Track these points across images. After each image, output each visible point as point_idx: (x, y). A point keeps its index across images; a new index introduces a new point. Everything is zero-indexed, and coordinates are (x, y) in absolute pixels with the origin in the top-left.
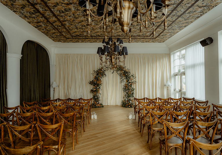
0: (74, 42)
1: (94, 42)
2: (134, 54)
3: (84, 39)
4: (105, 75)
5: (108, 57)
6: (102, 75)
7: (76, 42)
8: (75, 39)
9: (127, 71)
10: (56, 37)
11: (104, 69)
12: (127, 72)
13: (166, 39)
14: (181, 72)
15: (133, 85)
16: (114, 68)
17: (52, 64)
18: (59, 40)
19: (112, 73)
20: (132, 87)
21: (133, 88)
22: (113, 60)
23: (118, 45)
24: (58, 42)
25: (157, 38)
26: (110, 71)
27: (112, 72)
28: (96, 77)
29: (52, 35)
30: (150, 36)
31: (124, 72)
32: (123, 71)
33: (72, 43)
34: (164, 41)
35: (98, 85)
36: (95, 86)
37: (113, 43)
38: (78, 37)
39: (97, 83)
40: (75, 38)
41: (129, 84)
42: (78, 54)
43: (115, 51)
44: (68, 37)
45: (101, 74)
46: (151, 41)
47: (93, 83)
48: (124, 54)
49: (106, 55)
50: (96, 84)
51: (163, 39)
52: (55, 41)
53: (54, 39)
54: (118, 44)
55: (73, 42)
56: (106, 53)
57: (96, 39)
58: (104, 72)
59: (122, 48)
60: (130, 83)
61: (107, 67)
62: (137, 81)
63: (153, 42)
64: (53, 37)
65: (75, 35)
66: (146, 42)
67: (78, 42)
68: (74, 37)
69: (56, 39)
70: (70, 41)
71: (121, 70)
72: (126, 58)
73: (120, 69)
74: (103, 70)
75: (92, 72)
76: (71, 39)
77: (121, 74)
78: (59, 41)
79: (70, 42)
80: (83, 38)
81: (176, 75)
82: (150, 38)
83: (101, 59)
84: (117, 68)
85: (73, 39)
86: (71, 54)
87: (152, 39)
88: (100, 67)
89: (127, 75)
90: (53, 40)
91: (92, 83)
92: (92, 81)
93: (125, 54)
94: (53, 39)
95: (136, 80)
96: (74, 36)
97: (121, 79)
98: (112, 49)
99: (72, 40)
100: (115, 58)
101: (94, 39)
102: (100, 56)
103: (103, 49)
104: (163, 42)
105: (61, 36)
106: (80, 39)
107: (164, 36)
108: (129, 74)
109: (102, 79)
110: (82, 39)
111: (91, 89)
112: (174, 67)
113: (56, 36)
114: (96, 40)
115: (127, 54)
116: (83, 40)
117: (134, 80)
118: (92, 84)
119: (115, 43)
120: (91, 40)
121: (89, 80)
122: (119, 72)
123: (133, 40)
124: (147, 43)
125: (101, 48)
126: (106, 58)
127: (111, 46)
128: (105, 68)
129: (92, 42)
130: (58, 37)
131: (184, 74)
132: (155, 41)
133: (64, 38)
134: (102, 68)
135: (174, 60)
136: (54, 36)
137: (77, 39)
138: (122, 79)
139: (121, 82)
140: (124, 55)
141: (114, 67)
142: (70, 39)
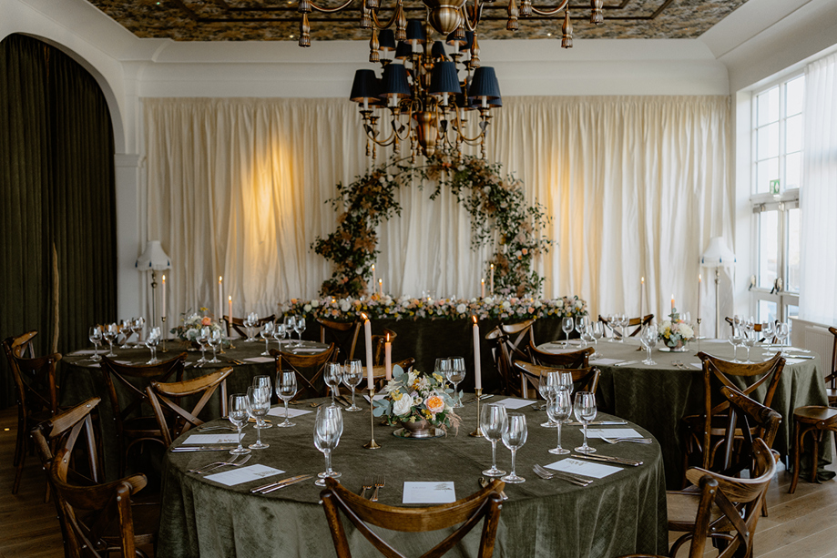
0: (238, 39)
1: (337, 37)
2: (544, 97)
3: (289, 24)
4: (396, 205)
5: (404, 119)
6: (379, 209)
7: (247, 38)
8: (241, 24)
9: (508, 185)
10: (144, 16)
11: (390, 178)
12: (508, 194)
13: (709, 19)
14: (782, 190)
15: (538, 260)
16: (443, 173)
17: (127, 151)
18: (161, 29)
19: (432, 198)
20: (532, 268)
21: (535, 274)
22: (431, 134)
23: (451, 60)
24: (156, 36)
25: (661, 17)
26: (420, 187)
27: (433, 192)
28: (349, 217)
29: (126, 5)
30: (620, 7)
31: (491, 194)
32: (487, 189)
33: (226, 42)
34: (702, 32)
35: (359, 258)
36: (347, 265)
37: (429, 48)
38: (257, 14)
39: (352, 246)
40: (242, 17)
41: (519, 254)
42: (258, 100)
43: (437, 86)
44: (206, 15)
45: (375, 202)
46: (630, 31)
47: (332, 246)
48: (480, 102)
49: (392, 109)
50: (351, 252)
51: (692, 22)
52: (142, 32)
53: (136, 24)
54: (453, 56)
55: (231, 39)
56: (395, 100)
57: (347, 24)
58: (387, 193)
59: (472, 73)
60: (520, 247)
61: (406, 169)
62: (556, 238)
63: (642, 34)
64: (131, 15)
65: (243, 6)
66: (606, 35)
67: (259, 37)
68: (234, 15)
69: (144, 22)
70: (215, 34)
71: (475, 184)
72: (492, 121)
73: (470, 178)
74: (382, 180)
75: (327, 191)
76: (224, 24)
77: (476, 202)
78: (163, 32)
79: (215, 39)
80: (283, 17)
81: (759, 208)
82: (625, 15)
83: (369, 129)
84: (456, 170)
85: (231, 24)
86: (218, 100)
87: (634, 21)
88: (371, 169)
89: (504, 205)
90: (133, 29)
91: (327, 248)
92: (328, 238)
93: (485, 104)
94: (130, 22)
95: (551, 231)
96: (235, 9)
97: (475, 226)
98: (423, 77)
99: (228, 28)
100: (439, 125)
101: (336, 23)
102: (363, 113)
103: (379, 76)
104: (696, 35)
105: (172, 11)
106: (265, 24)
107: (695, 8)
108: (517, 201)
109: (377, 229)
110: (275, 23)
111: (326, 279)
112: (754, 164)
113: (145, 10)
114: (349, 28)
115: (495, 101)
116: (284, 26)
117: (543, 232)
118: (327, 255)
119: (438, 49)
120: (322, 28)
121: (315, 235)
122: (465, 193)
123: (537, 26)
124: (615, 42)
125: (372, 73)
126: (393, 123)
127: (417, 62)
128: (395, 170)
129: (327, 39)
130: (157, 14)
131: (794, 199)
132: (651, 32)
133: (188, 20)
134: (381, 172)
135: (753, 130)
136: (135, 10)
137: (252, 24)
138: (479, 230)
139: (476, 243)
140: (481, 109)
141: (440, 168)
142: (216, 24)
